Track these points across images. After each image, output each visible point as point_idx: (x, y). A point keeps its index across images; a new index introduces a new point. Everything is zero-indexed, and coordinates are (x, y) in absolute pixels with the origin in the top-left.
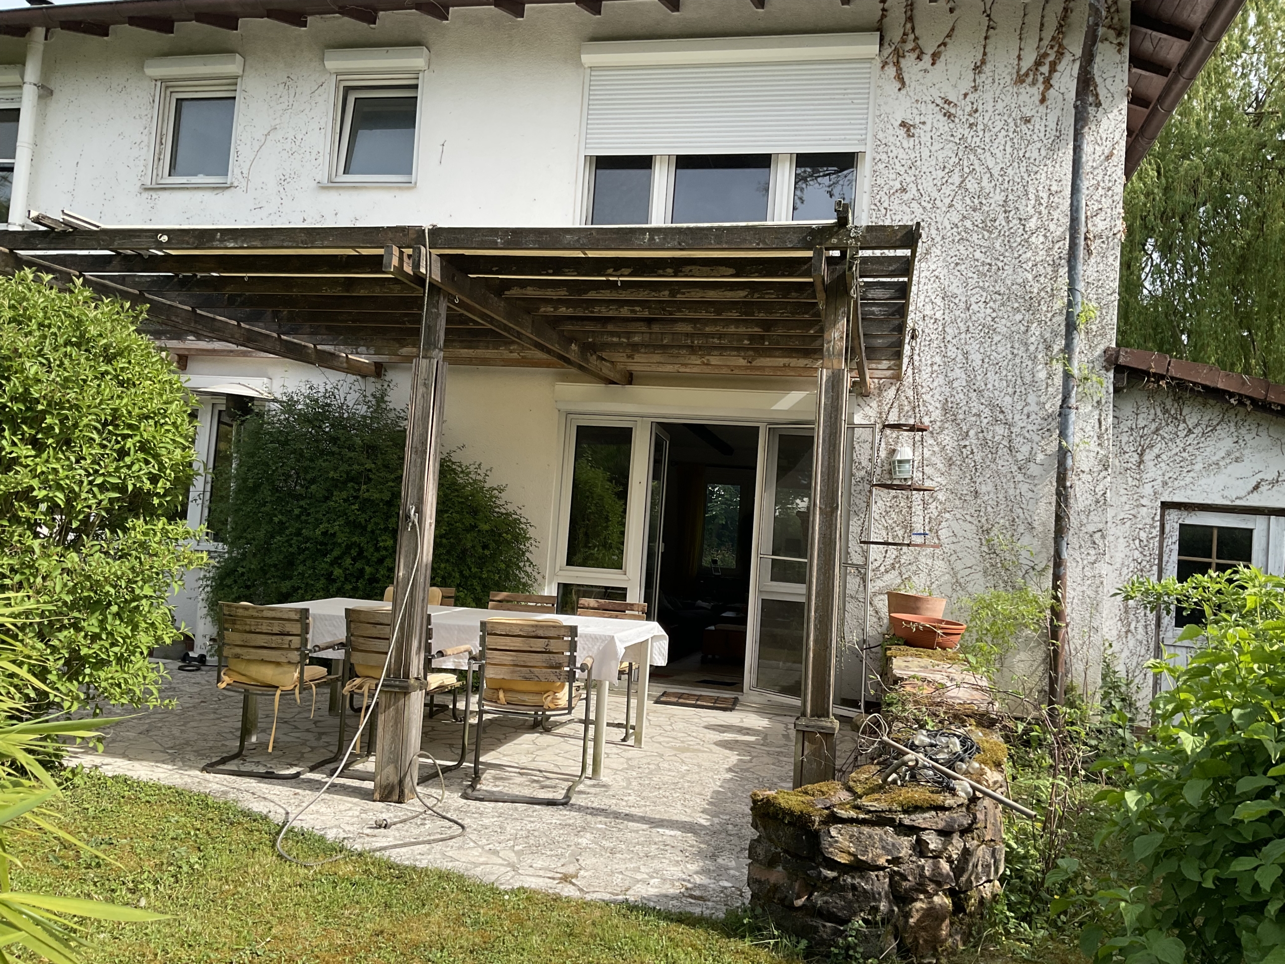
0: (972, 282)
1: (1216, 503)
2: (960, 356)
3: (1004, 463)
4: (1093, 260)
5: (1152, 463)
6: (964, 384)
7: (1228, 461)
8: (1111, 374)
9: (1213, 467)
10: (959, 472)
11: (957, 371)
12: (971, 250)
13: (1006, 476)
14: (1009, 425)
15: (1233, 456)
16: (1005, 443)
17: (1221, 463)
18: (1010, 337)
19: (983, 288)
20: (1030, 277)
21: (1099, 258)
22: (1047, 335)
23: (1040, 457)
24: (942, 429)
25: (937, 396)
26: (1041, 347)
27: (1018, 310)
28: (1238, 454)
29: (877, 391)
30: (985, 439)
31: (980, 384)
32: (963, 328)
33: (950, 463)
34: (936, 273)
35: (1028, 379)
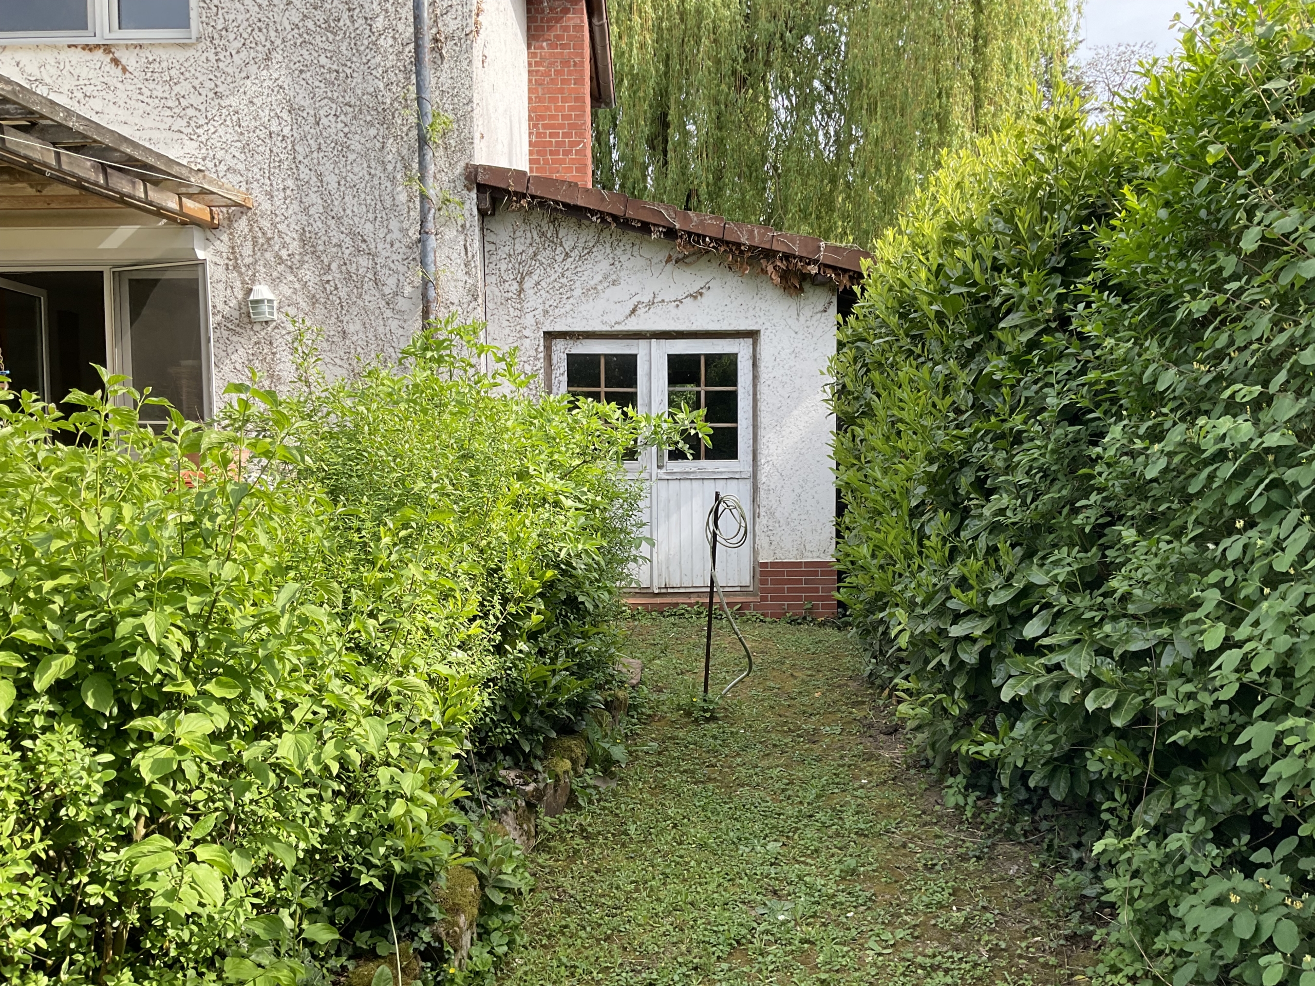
0: (319, 92)
1: (596, 329)
2: (314, 179)
3: (371, 298)
4: (446, 66)
5: (532, 292)
6: (321, 211)
7: (606, 285)
8: (474, 195)
9: (591, 291)
10: (324, 311)
11: (313, 196)
12: (316, 55)
13: (372, 313)
14: (372, 255)
15: (610, 279)
16: (370, 275)
17: (599, 288)
18: (365, 156)
19: (331, 99)
20: (381, 86)
21: (452, 64)
22: (405, 152)
23: (408, 290)
24: (302, 262)
25: (293, 226)
26: (399, 166)
27: (371, 124)
28: (614, 277)
29: (226, 223)
30: (349, 272)
31: (337, 209)
32: (314, 146)
33: (313, 300)
34: (280, 82)
35: (388, 204)
